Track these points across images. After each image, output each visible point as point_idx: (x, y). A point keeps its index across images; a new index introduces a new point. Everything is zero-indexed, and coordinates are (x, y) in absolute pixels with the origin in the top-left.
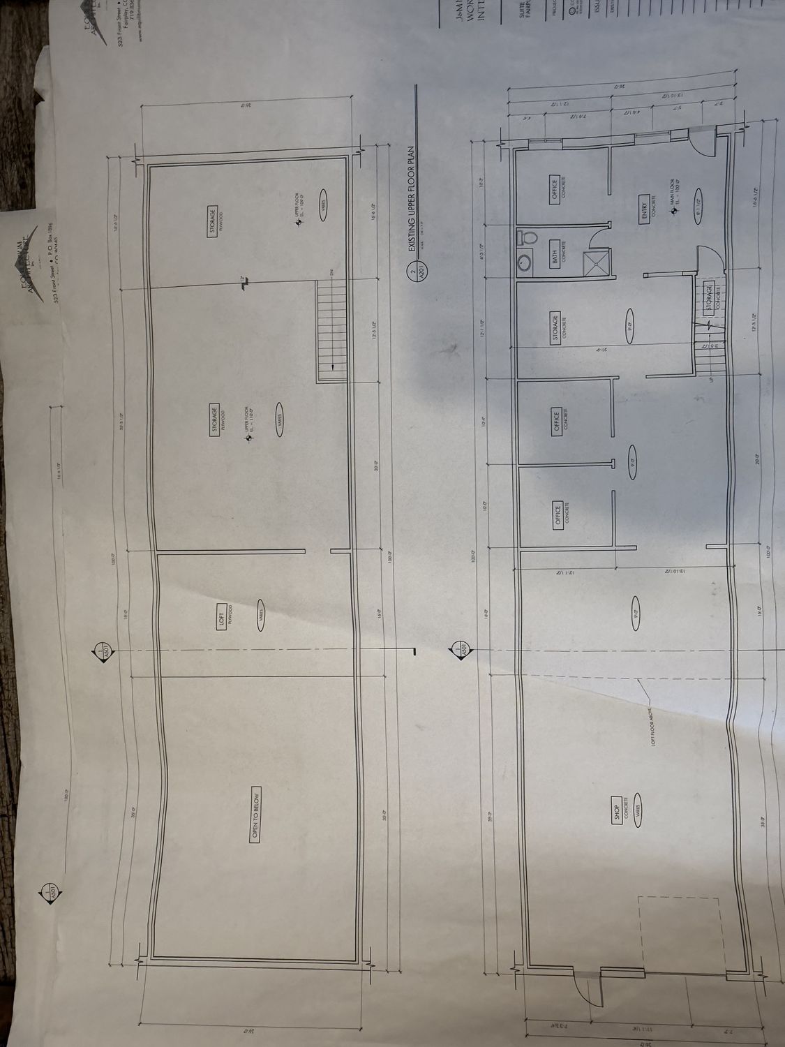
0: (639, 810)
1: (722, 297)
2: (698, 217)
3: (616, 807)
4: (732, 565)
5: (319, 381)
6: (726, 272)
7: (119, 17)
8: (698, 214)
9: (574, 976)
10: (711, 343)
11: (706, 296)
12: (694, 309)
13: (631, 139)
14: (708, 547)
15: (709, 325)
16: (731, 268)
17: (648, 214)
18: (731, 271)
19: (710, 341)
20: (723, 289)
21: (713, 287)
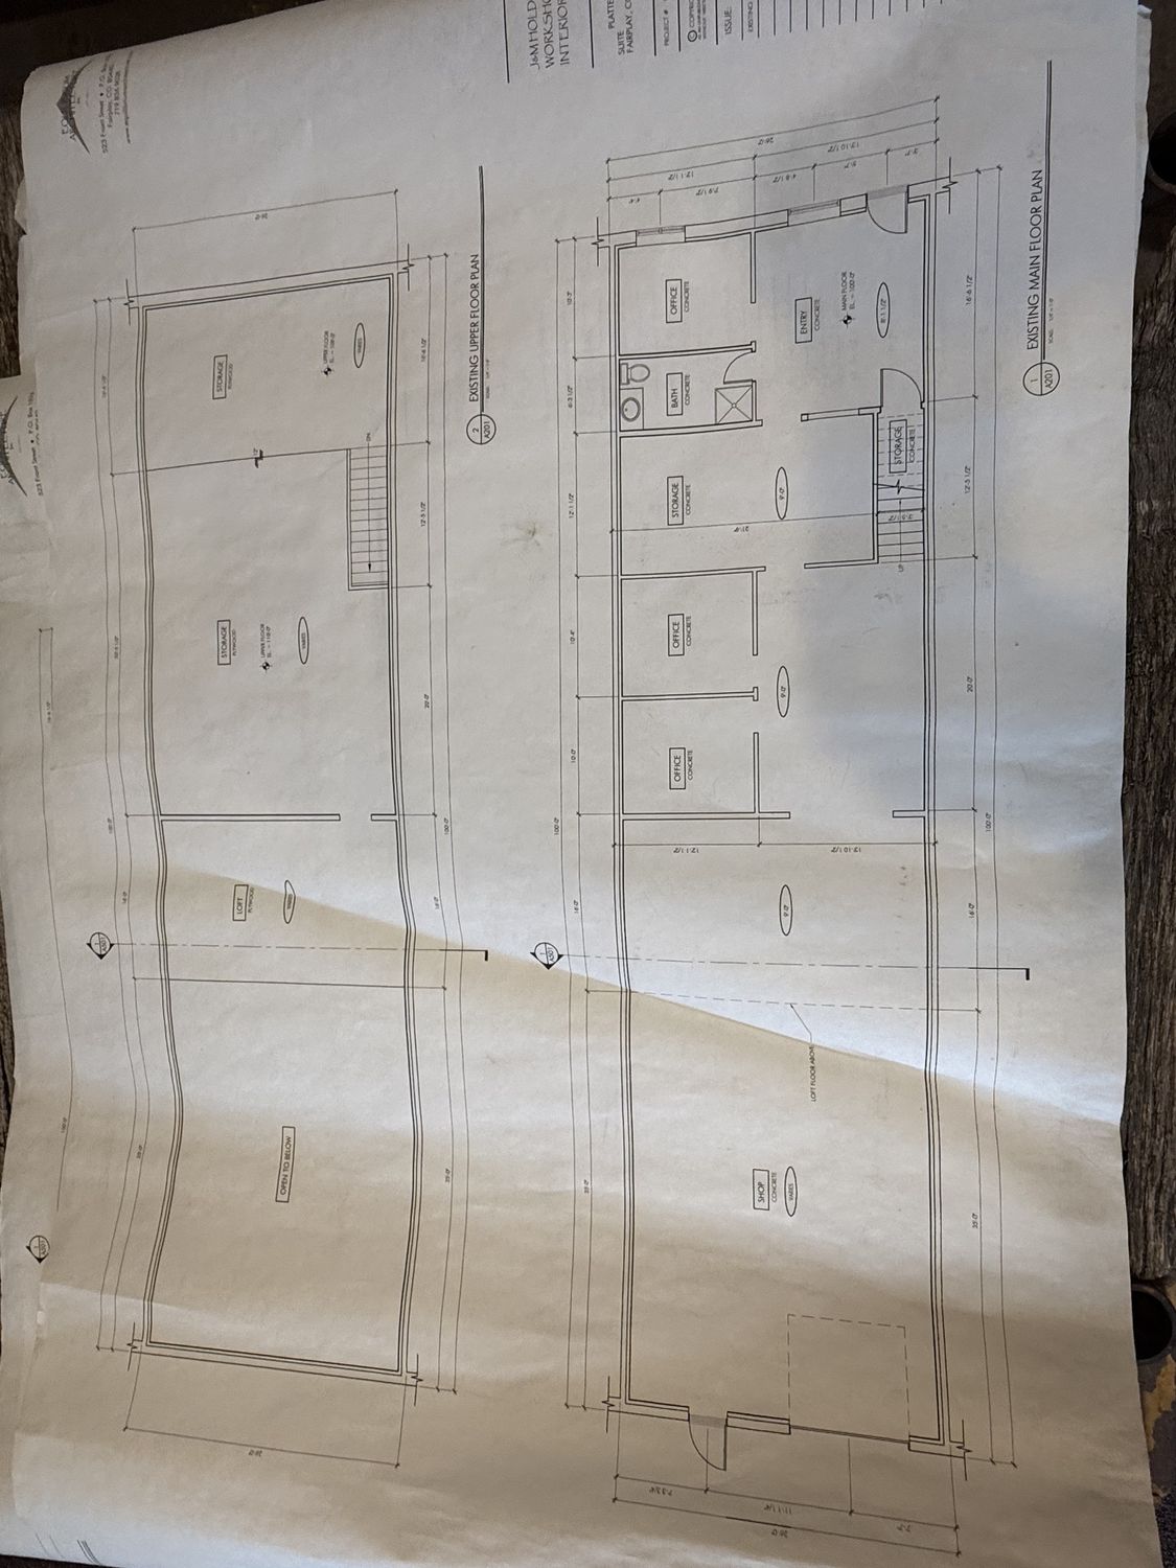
0: (791, 1192)
1: (919, 443)
2: (883, 327)
3: (761, 1185)
4: (932, 841)
5: (353, 586)
6: (925, 405)
7: (102, 114)
8: (883, 321)
9: (689, 1420)
10: (902, 514)
11: (893, 443)
12: (876, 464)
13: (783, 217)
14: (896, 814)
15: (898, 487)
16: (931, 399)
17: (808, 327)
18: (931, 404)
19: (900, 511)
20: (919, 432)
21: (904, 430)
